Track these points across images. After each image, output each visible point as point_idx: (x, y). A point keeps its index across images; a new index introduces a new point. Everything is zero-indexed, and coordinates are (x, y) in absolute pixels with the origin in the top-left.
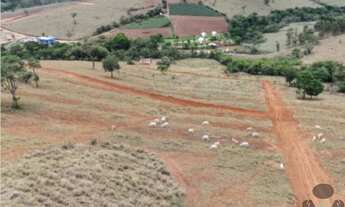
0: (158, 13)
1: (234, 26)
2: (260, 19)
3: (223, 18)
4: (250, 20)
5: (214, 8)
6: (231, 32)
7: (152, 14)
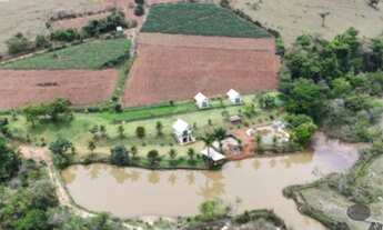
0: (111, 28)
1: (296, 75)
2: (367, 49)
3: (269, 44)
4: (342, 54)
5: (255, 16)
6: (286, 93)
7: (94, 30)
